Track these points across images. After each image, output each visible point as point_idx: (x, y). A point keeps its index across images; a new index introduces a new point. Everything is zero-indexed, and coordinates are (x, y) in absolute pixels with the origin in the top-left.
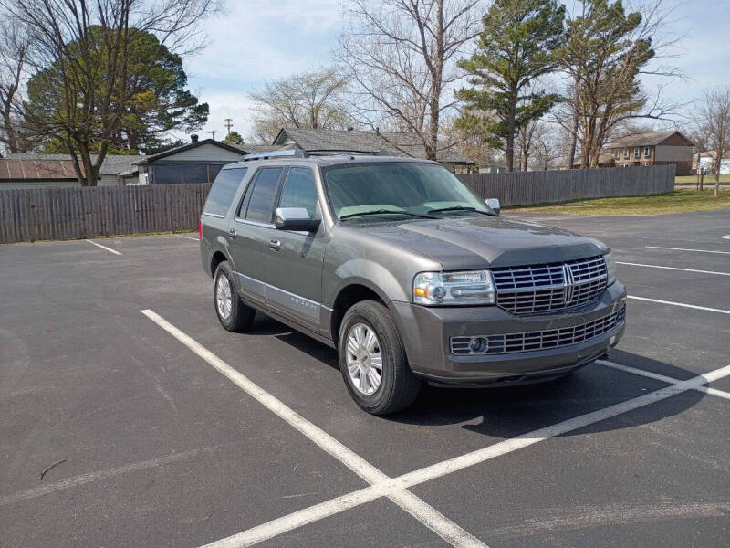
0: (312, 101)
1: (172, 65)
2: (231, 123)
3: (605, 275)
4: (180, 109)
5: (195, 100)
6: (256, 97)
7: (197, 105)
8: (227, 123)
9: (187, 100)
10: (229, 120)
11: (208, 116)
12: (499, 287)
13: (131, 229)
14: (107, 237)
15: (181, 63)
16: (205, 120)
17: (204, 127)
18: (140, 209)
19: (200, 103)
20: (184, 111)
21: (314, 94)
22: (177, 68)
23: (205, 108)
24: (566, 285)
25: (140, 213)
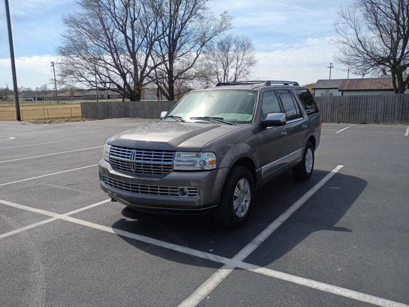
3: (172, 163)
12: (111, 154)
13: (394, 120)
14: (378, 124)
18: (401, 108)
25: (401, 111)
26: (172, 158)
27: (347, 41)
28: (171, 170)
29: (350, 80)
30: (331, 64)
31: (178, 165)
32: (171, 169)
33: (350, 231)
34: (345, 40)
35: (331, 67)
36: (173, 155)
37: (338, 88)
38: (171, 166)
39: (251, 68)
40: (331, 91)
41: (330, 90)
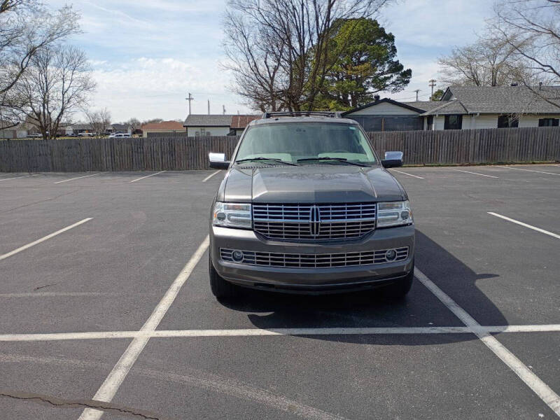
0: (492, 62)
1: (386, 42)
2: (434, 83)
3: (374, 218)
4: (389, 75)
5: (402, 67)
6: (443, 62)
7: (403, 71)
8: (431, 83)
9: (397, 67)
10: (433, 81)
11: (410, 79)
12: (256, 217)
15: (393, 40)
16: (408, 82)
17: (406, 88)
19: (405, 69)
20: (392, 76)
21: (495, 56)
22: (390, 44)
23: (409, 72)
24: (310, 221)
26: (373, 211)
27: (239, 68)
28: (373, 228)
29: (241, 116)
30: (190, 94)
31: (383, 221)
32: (373, 226)
33: (498, 276)
34: (237, 67)
35: (190, 99)
36: (373, 207)
37: (229, 126)
38: (373, 222)
39: (85, 94)
40: (207, 130)
41: (206, 128)
